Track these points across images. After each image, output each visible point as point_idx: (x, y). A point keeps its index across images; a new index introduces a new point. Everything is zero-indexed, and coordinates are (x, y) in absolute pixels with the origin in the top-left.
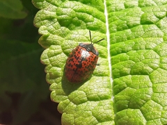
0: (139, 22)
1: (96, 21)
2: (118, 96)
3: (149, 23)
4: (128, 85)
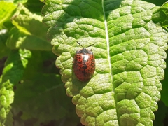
0: (131, 27)
1: (96, 29)
3: (139, 26)
4: (125, 80)
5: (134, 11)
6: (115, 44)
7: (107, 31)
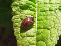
0: (48, 10)
1: (33, 7)
2: (38, 36)
4: (42, 32)
5: (50, 3)
6: (40, 16)
7: (37, 9)
